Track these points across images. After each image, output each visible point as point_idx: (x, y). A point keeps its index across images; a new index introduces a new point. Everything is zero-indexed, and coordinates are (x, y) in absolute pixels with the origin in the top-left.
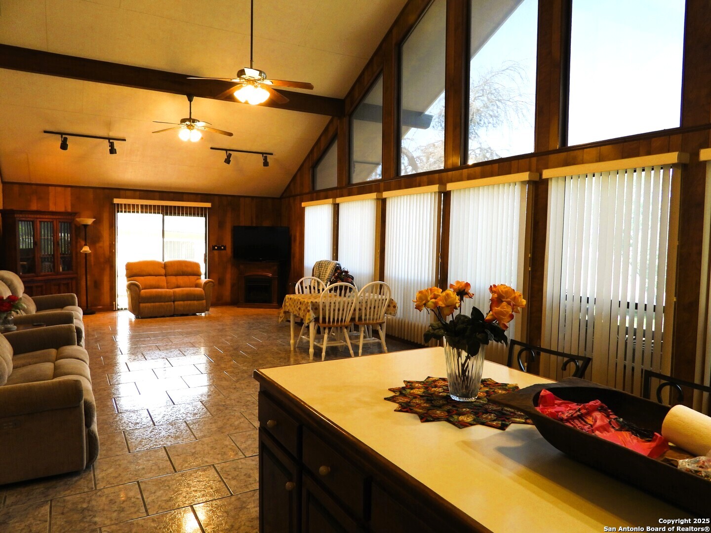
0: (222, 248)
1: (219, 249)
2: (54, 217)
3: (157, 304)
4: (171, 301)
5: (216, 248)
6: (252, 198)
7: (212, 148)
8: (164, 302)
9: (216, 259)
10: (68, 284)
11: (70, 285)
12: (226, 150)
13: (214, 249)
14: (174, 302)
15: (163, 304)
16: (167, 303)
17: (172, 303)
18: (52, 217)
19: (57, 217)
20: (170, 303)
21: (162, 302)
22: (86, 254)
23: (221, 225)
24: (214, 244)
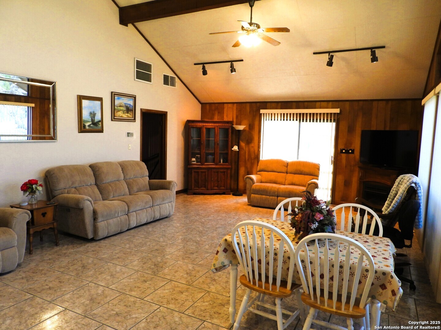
0: (350, 151)
1: (347, 152)
2: (216, 125)
3: (264, 196)
4: (275, 196)
5: (344, 151)
6: (387, 100)
7: (314, 53)
8: (270, 196)
9: (344, 161)
10: (224, 172)
11: (226, 173)
12: (329, 52)
13: (342, 152)
14: (278, 197)
15: (268, 197)
16: (271, 197)
17: (276, 197)
18: (214, 125)
19: (218, 125)
20: (273, 197)
21: (268, 196)
22: (235, 152)
23: (351, 130)
24: (342, 147)
